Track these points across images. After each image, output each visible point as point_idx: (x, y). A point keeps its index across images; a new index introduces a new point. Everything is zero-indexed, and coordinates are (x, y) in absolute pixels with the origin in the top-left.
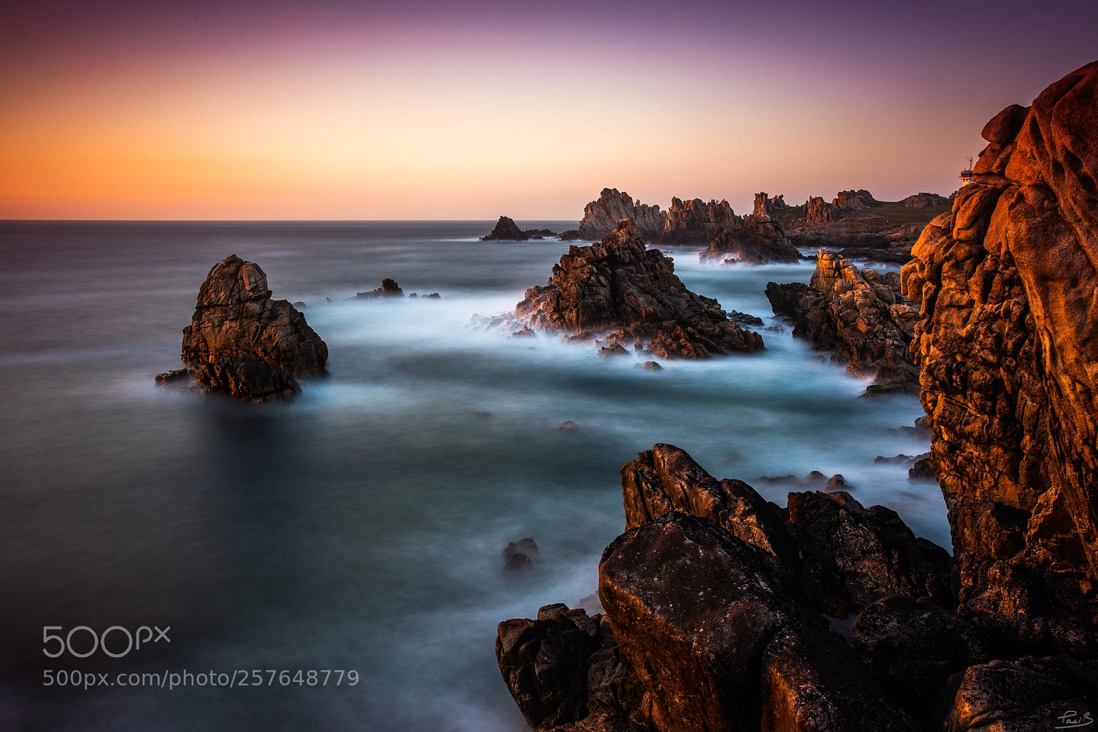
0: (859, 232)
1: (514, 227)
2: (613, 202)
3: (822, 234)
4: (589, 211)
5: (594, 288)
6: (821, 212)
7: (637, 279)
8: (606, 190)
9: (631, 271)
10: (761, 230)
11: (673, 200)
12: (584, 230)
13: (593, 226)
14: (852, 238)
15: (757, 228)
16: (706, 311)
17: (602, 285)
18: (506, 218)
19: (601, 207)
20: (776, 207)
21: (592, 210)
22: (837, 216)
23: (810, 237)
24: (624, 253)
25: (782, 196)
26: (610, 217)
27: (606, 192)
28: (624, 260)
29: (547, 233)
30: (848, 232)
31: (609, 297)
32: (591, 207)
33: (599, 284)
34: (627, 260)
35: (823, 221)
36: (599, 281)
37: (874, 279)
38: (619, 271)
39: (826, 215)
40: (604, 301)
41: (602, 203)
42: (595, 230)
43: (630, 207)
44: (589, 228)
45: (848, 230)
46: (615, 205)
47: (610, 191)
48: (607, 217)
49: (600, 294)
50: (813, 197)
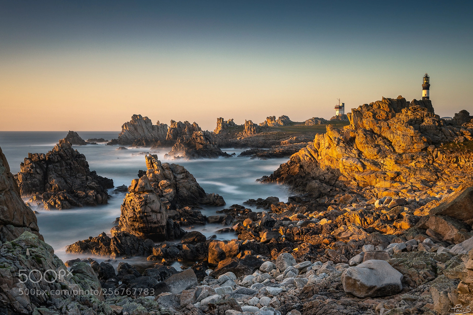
0: (270, 140)
2: (138, 123)
3: (249, 141)
4: (125, 128)
5: (34, 175)
8: (134, 115)
9: (57, 166)
10: (199, 140)
11: (171, 121)
12: (121, 139)
13: (126, 137)
14: (265, 143)
17: (38, 173)
19: (132, 126)
20: (229, 126)
21: (126, 127)
22: (259, 131)
24: (54, 157)
25: (233, 119)
26: (137, 131)
27: (135, 116)
28: (54, 160)
30: (264, 140)
31: (41, 180)
32: (126, 124)
33: (36, 173)
34: (56, 160)
35: (251, 133)
36: (36, 171)
38: (50, 166)
39: (253, 130)
40: (38, 182)
41: (132, 123)
42: (128, 139)
43: (150, 125)
44: (124, 137)
45: (264, 139)
46: (140, 124)
47: (137, 116)
48: (135, 131)
49: (36, 178)
50: (247, 120)
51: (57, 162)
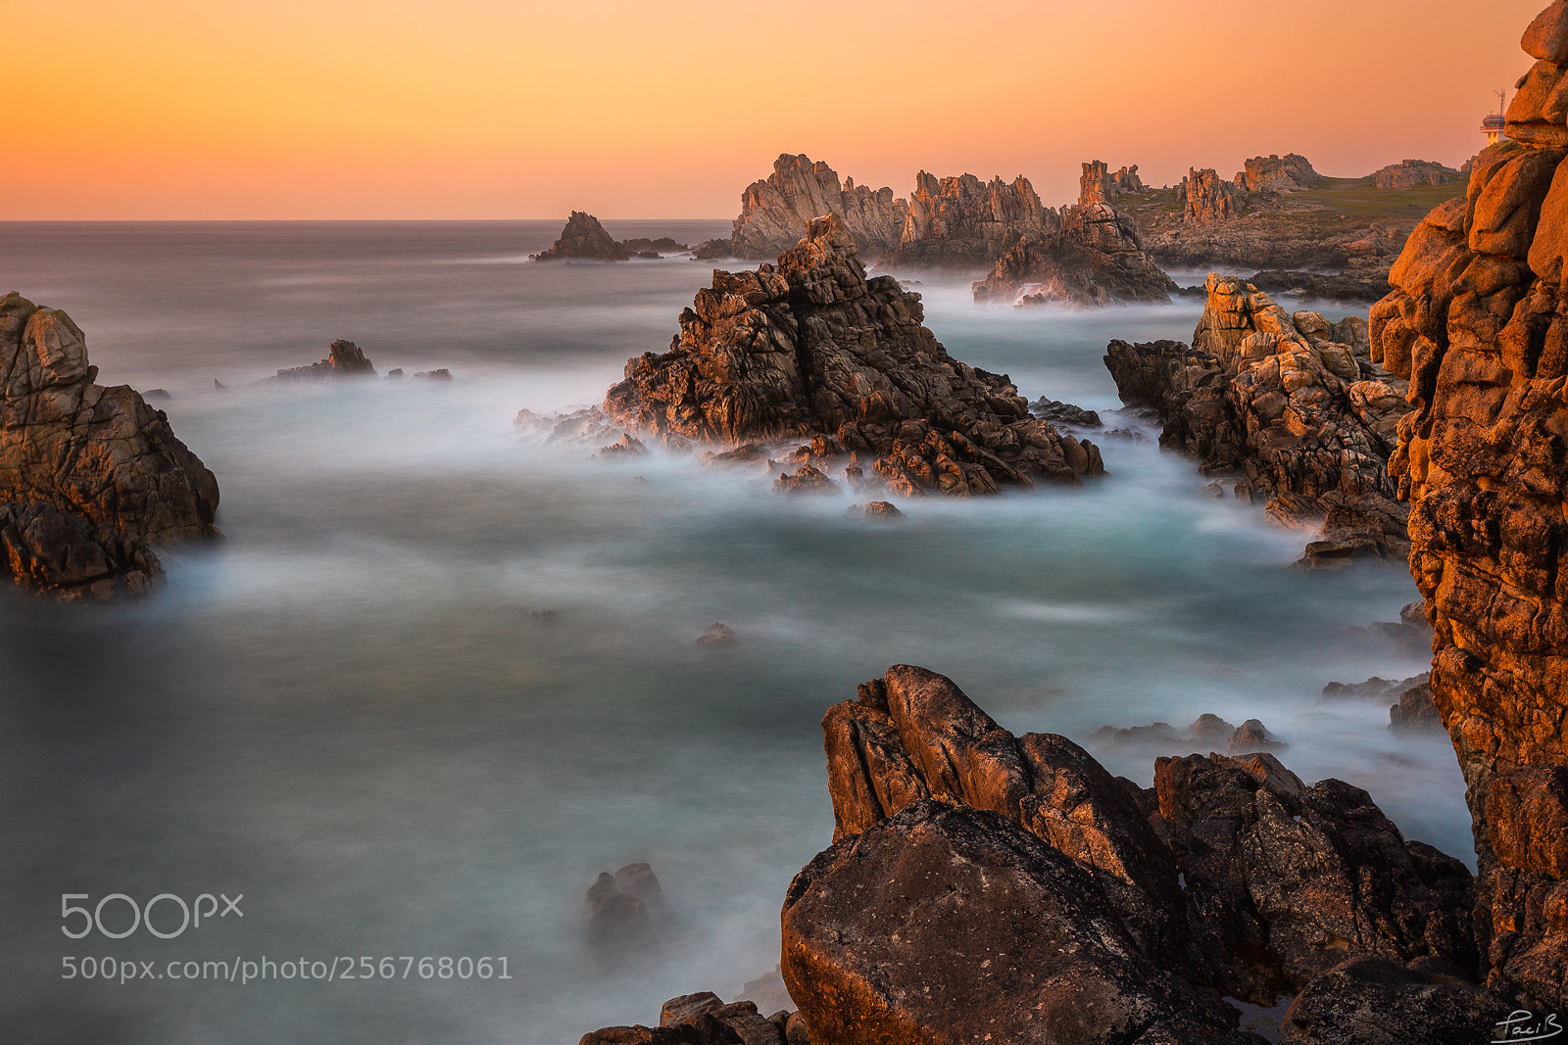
0: (1287, 239)
1: (599, 234)
2: (799, 182)
3: (1215, 242)
4: (752, 199)
5: (764, 356)
6: (1213, 200)
7: (849, 338)
8: (784, 157)
9: (837, 321)
10: (1095, 235)
11: (919, 177)
12: (743, 238)
13: (759, 232)
14: (1274, 251)
15: (1086, 232)
16: (987, 399)
17: (779, 349)
18: (583, 215)
19: (775, 193)
20: (1124, 191)
21: (757, 198)
22: (1244, 208)
23: (1192, 250)
24: (822, 285)
25: (1135, 168)
26: (795, 213)
27: (785, 162)
28: (822, 298)
29: (668, 244)
30: (1265, 239)
31: (793, 374)
32: (754, 191)
33: (773, 348)
34: (829, 299)
35: (1216, 217)
36: (773, 341)
37: (1317, 331)
38: (814, 320)
39: (1222, 206)
40: (785, 382)
41: (776, 183)
42: (764, 239)
43: (834, 191)
44: (752, 234)
45: (1266, 235)
46: (803, 187)
47: (792, 159)
48: (788, 212)
49: (776, 368)
50: (1197, 170)
51: (832, 306)
